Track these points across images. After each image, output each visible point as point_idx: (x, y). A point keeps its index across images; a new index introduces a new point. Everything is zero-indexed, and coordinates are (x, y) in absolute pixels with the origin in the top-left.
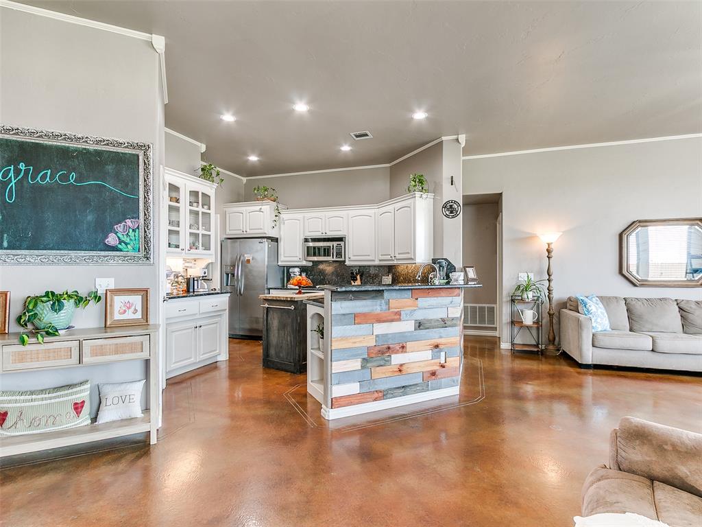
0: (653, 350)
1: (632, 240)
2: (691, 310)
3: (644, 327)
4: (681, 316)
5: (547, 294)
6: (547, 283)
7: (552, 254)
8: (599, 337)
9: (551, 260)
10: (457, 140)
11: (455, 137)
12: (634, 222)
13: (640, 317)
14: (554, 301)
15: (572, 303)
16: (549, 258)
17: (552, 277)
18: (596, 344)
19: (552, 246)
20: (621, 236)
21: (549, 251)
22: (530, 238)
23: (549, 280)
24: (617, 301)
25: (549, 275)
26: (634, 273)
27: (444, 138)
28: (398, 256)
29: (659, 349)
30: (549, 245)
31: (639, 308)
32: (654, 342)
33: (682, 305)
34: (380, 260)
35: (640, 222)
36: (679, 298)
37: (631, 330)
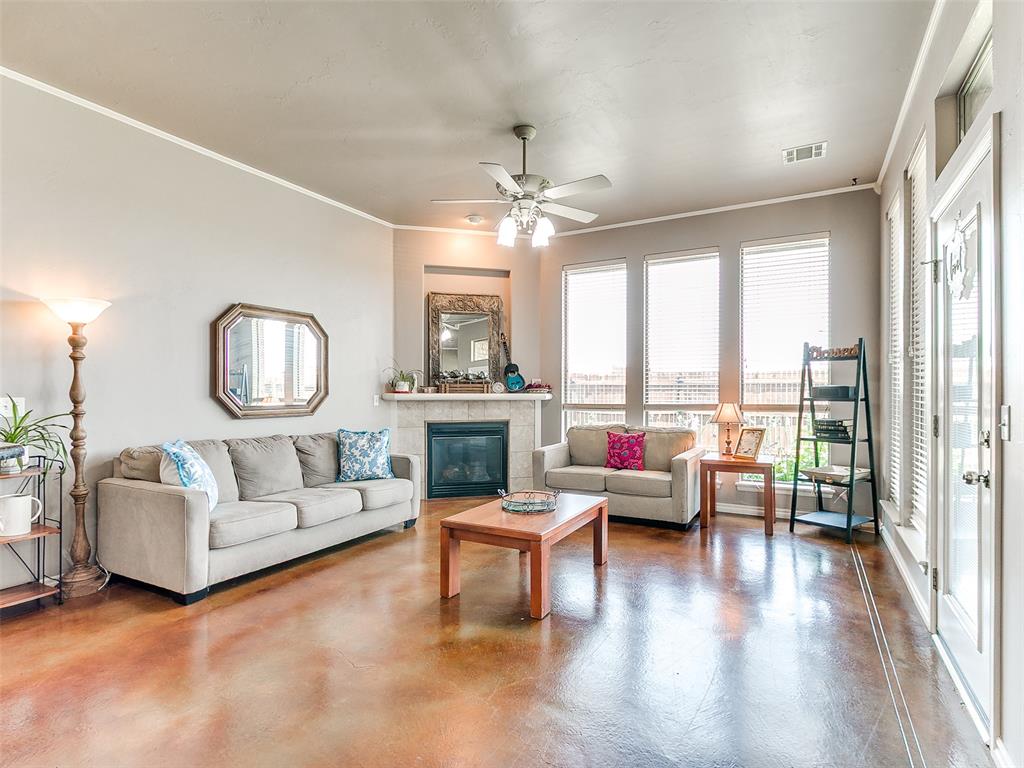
0: (298, 527)
2: (311, 451)
3: (260, 488)
4: (301, 461)
5: (69, 448)
6: (69, 421)
7: (84, 351)
8: (223, 527)
9: (82, 365)
12: (233, 307)
13: (255, 472)
14: (85, 466)
15: (132, 463)
16: (75, 359)
17: (83, 407)
18: (218, 542)
19: (84, 332)
20: (214, 327)
21: (75, 344)
23: (76, 415)
24: (217, 448)
25: (76, 402)
29: (308, 522)
30: (75, 328)
31: (251, 455)
32: (299, 512)
33: (300, 444)
35: (243, 306)
36: (295, 434)
37: (242, 498)
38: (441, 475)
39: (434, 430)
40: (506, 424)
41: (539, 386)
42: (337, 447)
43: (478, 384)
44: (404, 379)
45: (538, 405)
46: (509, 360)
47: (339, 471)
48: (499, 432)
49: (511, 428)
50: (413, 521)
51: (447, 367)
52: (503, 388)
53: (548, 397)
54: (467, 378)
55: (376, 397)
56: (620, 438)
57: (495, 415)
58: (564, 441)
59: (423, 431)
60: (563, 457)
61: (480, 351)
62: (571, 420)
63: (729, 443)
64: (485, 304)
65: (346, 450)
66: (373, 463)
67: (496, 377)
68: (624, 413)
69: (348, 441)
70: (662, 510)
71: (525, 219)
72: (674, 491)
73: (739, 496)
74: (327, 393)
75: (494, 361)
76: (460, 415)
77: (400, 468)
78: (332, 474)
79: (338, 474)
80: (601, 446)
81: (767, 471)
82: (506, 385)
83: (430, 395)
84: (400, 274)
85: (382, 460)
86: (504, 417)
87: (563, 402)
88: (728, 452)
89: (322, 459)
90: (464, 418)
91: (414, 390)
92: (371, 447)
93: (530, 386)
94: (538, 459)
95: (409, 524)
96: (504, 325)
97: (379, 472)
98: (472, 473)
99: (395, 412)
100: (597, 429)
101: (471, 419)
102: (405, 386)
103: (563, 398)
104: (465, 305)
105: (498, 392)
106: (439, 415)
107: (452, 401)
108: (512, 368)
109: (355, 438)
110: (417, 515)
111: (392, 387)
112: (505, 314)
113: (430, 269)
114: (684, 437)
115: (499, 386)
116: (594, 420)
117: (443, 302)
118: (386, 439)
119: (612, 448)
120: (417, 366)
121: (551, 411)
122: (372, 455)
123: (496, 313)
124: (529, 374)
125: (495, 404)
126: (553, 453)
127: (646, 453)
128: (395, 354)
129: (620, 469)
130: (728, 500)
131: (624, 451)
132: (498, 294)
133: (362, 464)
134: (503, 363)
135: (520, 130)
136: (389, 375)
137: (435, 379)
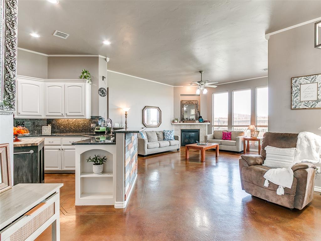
0: (159, 147)
1: (146, 112)
2: (159, 134)
3: (151, 140)
4: (157, 136)
7: (127, 116)
8: (149, 145)
9: (127, 118)
10: (106, 59)
11: (105, 57)
12: (146, 107)
13: (150, 137)
16: (126, 117)
17: (127, 125)
18: (149, 148)
20: (143, 110)
21: (126, 115)
22: (118, 109)
24: (144, 133)
25: (126, 124)
26: (146, 123)
27: (100, 56)
28: (68, 114)
29: (161, 146)
30: (126, 112)
31: (150, 134)
32: (160, 144)
33: (157, 133)
34: (47, 116)
35: (148, 106)
36: (156, 131)
37: (148, 142)
38: (184, 141)
39: (183, 131)
40: (199, 130)
41: (207, 121)
42: (164, 134)
43: (193, 121)
44: (176, 119)
45: (207, 126)
46: (200, 115)
47: (164, 138)
48: (197, 131)
49: (200, 131)
50: (179, 149)
51: (185, 117)
52: (198, 122)
53: (209, 124)
54: (190, 119)
55: (170, 124)
56: (225, 133)
57: (196, 128)
58: (213, 134)
59: (180, 131)
60: (212, 137)
61: (193, 112)
62: (215, 129)
63: (252, 134)
64: (194, 103)
65: (165, 134)
66: (171, 137)
67: (197, 119)
68: (227, 127)
69: (166, 132)
70: (234, 149)
71: (201, 89)
72: (237, 144)
73: (255, 147)
74: (161, 123)
75: (196, 115)
76: (188, 128)
77: (176, 138)
78: (163, 139)
79: (164, 139)
80: (221, 135)
81: (259, 140)
82: (199, 121)
83: (182, 123)
84: (175, 96)
85: (173, 136)
86: (199, 128)
87: (213, 125)
88: (252, 136)
89: (161, 136)
90: (189, 129)
91: (178, 122)
92: (170, 134)
93: (205, 121)
94: (206, 137)
95: (178, 150)
96: (199, 107)
97: (172, 139)
98: (191, 141)
99: (174, 127)
100: (220, 131)
101: (191, 129)
102: (176, 121)
103: (213, 124)
104: (190, 103)
105: (197, 122)
106: (184, 128)
107: (186, 125)
108: (200, 117)
109: (167, 132)
110: (180, 148)
111: (173, 122)
112: (199, 104)
113: (181, 95)
114: (241, 133)
115: (197, 121)
116: (221, 129)
117: (185, 102)
118: (173, 132)
119: (224, 135)
120: (179, 117)
121: (210, 127)
122: (171, 135)
123: (197, 104)
124: (204, 118)
125: (197, 125)
126: (209, 137)
127: (232, 137)
128: (174, 114)
129: (225, 140)
130: (252, 148)
131: (227, 136)
132: (197, 100)
133: (169, 137)
134: (198, 116)
135: (201, 72)
136: (173, 119)
137: (183, 120)
